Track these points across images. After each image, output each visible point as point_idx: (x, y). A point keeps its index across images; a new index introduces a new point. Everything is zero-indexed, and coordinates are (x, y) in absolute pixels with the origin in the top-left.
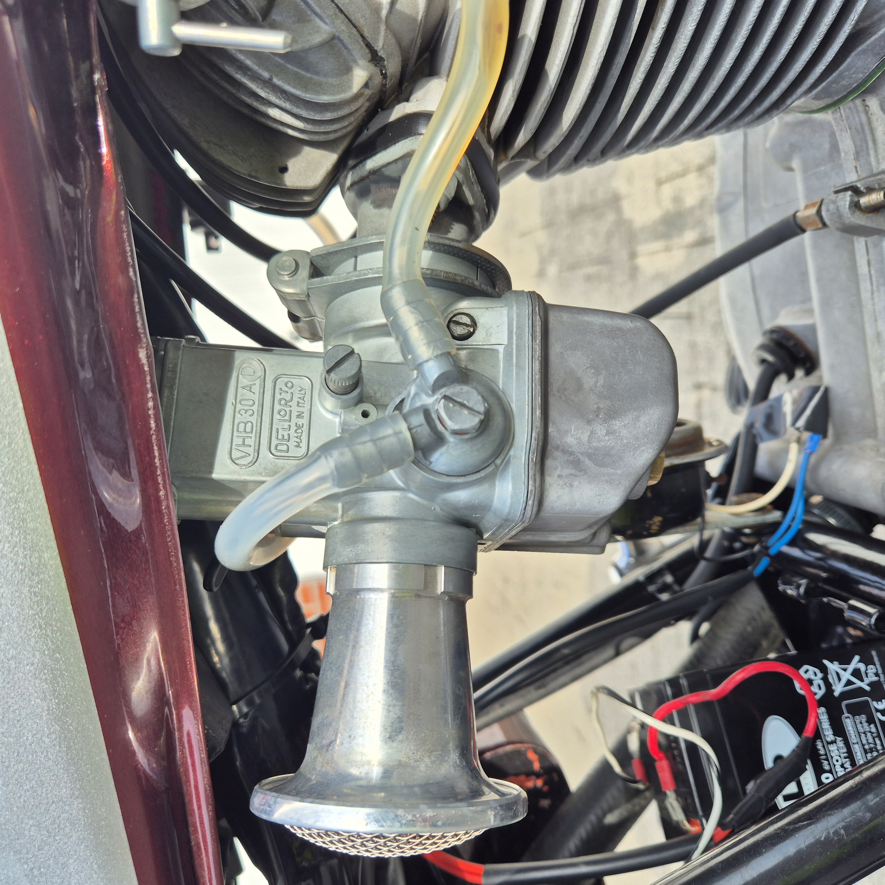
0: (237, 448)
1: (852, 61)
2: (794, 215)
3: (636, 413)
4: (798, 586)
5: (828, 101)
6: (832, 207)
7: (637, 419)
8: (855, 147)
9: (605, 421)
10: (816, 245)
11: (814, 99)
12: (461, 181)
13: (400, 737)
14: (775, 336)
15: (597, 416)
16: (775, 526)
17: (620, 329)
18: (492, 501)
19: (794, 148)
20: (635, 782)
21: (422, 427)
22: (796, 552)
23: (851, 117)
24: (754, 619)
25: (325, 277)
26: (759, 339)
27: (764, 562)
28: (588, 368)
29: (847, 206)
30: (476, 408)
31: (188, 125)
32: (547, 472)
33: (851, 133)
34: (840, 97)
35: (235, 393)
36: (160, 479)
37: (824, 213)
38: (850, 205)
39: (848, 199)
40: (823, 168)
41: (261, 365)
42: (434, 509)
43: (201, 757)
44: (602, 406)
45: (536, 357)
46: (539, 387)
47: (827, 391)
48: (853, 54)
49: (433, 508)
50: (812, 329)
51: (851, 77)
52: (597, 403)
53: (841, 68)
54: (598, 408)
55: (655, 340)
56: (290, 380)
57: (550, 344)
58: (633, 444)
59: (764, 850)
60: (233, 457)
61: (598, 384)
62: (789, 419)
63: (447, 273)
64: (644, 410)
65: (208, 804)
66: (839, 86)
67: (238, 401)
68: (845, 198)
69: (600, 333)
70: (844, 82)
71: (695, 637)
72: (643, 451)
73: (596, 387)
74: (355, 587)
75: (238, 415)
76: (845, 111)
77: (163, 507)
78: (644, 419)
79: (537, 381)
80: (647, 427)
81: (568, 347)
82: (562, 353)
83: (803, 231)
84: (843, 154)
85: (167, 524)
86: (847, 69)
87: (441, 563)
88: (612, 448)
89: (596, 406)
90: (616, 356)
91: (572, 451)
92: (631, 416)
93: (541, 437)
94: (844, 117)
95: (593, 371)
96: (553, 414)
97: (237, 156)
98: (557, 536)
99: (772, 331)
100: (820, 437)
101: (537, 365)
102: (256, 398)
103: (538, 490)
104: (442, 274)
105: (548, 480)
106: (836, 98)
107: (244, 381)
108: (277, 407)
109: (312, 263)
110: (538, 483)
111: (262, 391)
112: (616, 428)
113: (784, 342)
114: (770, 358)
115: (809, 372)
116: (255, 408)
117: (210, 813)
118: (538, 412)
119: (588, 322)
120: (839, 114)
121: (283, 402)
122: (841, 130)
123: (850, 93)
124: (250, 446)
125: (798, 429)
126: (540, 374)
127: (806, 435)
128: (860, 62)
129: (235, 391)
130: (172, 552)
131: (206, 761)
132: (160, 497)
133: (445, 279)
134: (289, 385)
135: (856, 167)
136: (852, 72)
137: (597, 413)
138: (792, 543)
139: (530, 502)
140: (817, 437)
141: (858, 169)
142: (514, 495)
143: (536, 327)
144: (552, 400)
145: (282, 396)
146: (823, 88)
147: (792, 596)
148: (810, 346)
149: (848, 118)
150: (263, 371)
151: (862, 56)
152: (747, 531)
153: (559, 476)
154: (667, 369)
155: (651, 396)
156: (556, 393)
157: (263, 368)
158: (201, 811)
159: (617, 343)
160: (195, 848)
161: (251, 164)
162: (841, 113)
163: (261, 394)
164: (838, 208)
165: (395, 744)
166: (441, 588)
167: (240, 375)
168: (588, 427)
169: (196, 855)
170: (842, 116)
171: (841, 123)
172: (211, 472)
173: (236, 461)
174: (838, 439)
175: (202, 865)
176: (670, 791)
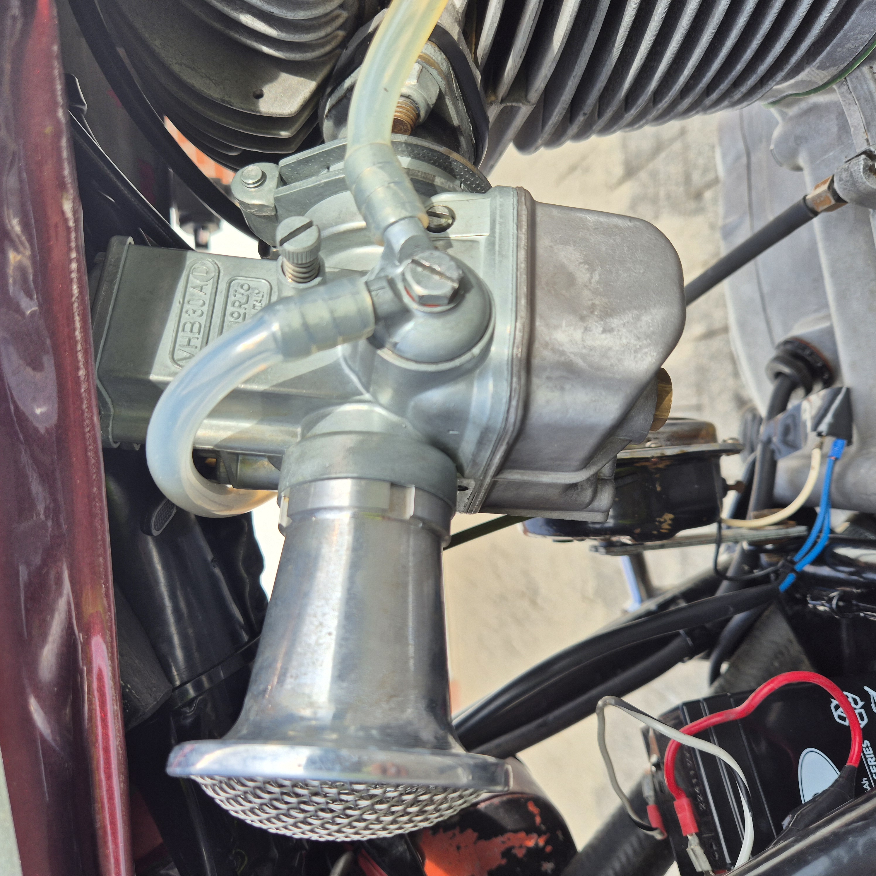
0: (181, 348)
1: (857, 17)
2: (804, 199)
3: (636, 312)
4: (830, 600)
5: (833, 71)
6: (844, 175)
7: (638, 318)
8: (865, 118)
9: (601, 318)
10: (828, 237)
11: (818, 68)
12: (443, 90)
13: (353, 676)
14: (789, 347)
15: (592, 312)
16: (800, 540)
17: (616, 226)
18: (469, 405)
19: (799, 140)
20: (651, 829)
21: (384, 290)
22: (825, 571)
23: (859, 87)
24: (781, 653)
25: (293, 184)
26: (771, 353)
27: (790, 578)
28: (581, 263)
29: (861, 170)
30: (448, 274)
31: (160, 46)
32: (534, 373)
33: (860, 104)
34: (846, 64)
35: (183, 292)
36: (80, 356)
37: (836, 186)
38: (864, 169)
39: (862, 162)
40: (831, 154)
41: (216, 266)
42: (406, 427)
43: (114, 709)
44: (597, 302)
45: (522, 246)
46: (524, 276)
47: (848, 391)
48: (857, 10)
49: (404, 426)
50: (830, 332)
51: (856, 39)
52: (592, 300)
53: (846, 27)
54: (593, 304)
55: (656, 239)
56: (247, 282)
57: (538, 238)
58: (635, 345)
59: (810, 858)
60: (176, 357)
61: (593, 281)
62: (809, 425)
63: (425, 173)
64: (646, 309)
65: (119, 772)
66: (845, 50)
67: (186, 300)
68: (859, 162)
69: (594, 229)
70: (849, 45)
71: (715, 674)
72: (646, 353)
73: (591, 283)
74: (310, 506)
75: (184, 315)
76: (851, 81)
77: (83, 390)
78: (646, 318)
79: (522, 270)
80: (649, 327)
81: (558, 241)
82: (551, 247)
83: (816, 214)
84: (852, 129)
85: (87, 410)
86: (852, 29)
87: (412, 483)
88: (610, 349)
89: (590, 302)
90: (613, 254)
91: (563, 351)
92: (630, 315)
93: (527, 329)
94: (851, 89)
95: (587, 267)
96: (541, 306)
97: (210, 79)
98: (550, 476)
99: (787, 342)
100: (845, 442)
101: (522, 254)
102: (207, 299)
103: (523, 388)
104: (420, 174)
105: (535, 381)
106: (842, 67)
107: (194, 281)
108: (230, 309)
109: (280, 175)
110: (523, 381)
111: (214, 291)
112: (613, 325)
113: (800, 352)
114: (786, 370)
115: (828, 383)
116: (205, 308)
117: (122, 785)
118: (523, 302)
119: (581, 218)
120: (846, 87)
121: (237, 304)
122: (849, 104)
123: (855, 59)
124: (196, 347)
125: (820, 435)
126: (526, 263)
127: (829, 441)
128: (865, 20)
129: (183, 290)
130: (90, 445)
131: (119, 715)
132: (79, 377)
133: (422, 179)
134: (246, 287)
135: (867, 140)
136: (857, 32)
137: (591, 310)
138: (819, 561)
139: (514, 403)
140: (841, 442)
141: (870, 140)
142: (496, 395)
143: (521, 216)
144: (539, 294)
145: (236, 298)
146: (828, 54)
147: (825, 611)
148: (827, 354)
149: (855, 88)
150: (217, 271)
151: (867, 12)
152: (769, 546)
153: (549, 378)
154: (672, 270)
155: (654, 296)
156: (544, 286)
157: (217, 269)
158: (111, 782)
159: (614, 240)
160: (100, 833)
161: (224, 89)
162: (848, 85)
163: (213, 294)
164: (851, 175)
165: (345, 685)
166: (410, 511)
167: (191, 275)
168: (581, 323)
169: (100, 842)
170: (849, 88)
171: (849, 96)
172: (148, 373)
173: (179, 363)
174: (864, 443)
175: (107, 856)
176: (692, 835)
